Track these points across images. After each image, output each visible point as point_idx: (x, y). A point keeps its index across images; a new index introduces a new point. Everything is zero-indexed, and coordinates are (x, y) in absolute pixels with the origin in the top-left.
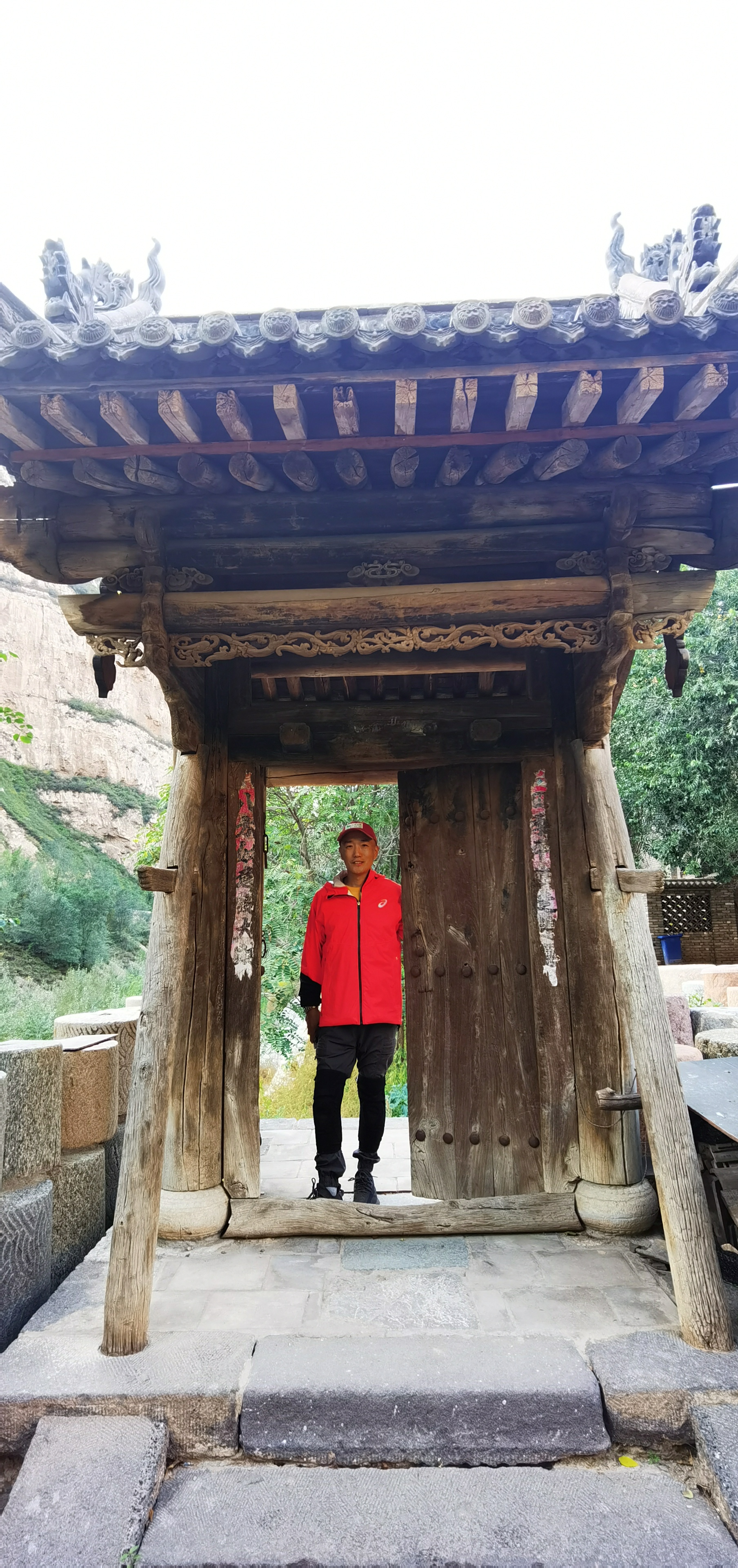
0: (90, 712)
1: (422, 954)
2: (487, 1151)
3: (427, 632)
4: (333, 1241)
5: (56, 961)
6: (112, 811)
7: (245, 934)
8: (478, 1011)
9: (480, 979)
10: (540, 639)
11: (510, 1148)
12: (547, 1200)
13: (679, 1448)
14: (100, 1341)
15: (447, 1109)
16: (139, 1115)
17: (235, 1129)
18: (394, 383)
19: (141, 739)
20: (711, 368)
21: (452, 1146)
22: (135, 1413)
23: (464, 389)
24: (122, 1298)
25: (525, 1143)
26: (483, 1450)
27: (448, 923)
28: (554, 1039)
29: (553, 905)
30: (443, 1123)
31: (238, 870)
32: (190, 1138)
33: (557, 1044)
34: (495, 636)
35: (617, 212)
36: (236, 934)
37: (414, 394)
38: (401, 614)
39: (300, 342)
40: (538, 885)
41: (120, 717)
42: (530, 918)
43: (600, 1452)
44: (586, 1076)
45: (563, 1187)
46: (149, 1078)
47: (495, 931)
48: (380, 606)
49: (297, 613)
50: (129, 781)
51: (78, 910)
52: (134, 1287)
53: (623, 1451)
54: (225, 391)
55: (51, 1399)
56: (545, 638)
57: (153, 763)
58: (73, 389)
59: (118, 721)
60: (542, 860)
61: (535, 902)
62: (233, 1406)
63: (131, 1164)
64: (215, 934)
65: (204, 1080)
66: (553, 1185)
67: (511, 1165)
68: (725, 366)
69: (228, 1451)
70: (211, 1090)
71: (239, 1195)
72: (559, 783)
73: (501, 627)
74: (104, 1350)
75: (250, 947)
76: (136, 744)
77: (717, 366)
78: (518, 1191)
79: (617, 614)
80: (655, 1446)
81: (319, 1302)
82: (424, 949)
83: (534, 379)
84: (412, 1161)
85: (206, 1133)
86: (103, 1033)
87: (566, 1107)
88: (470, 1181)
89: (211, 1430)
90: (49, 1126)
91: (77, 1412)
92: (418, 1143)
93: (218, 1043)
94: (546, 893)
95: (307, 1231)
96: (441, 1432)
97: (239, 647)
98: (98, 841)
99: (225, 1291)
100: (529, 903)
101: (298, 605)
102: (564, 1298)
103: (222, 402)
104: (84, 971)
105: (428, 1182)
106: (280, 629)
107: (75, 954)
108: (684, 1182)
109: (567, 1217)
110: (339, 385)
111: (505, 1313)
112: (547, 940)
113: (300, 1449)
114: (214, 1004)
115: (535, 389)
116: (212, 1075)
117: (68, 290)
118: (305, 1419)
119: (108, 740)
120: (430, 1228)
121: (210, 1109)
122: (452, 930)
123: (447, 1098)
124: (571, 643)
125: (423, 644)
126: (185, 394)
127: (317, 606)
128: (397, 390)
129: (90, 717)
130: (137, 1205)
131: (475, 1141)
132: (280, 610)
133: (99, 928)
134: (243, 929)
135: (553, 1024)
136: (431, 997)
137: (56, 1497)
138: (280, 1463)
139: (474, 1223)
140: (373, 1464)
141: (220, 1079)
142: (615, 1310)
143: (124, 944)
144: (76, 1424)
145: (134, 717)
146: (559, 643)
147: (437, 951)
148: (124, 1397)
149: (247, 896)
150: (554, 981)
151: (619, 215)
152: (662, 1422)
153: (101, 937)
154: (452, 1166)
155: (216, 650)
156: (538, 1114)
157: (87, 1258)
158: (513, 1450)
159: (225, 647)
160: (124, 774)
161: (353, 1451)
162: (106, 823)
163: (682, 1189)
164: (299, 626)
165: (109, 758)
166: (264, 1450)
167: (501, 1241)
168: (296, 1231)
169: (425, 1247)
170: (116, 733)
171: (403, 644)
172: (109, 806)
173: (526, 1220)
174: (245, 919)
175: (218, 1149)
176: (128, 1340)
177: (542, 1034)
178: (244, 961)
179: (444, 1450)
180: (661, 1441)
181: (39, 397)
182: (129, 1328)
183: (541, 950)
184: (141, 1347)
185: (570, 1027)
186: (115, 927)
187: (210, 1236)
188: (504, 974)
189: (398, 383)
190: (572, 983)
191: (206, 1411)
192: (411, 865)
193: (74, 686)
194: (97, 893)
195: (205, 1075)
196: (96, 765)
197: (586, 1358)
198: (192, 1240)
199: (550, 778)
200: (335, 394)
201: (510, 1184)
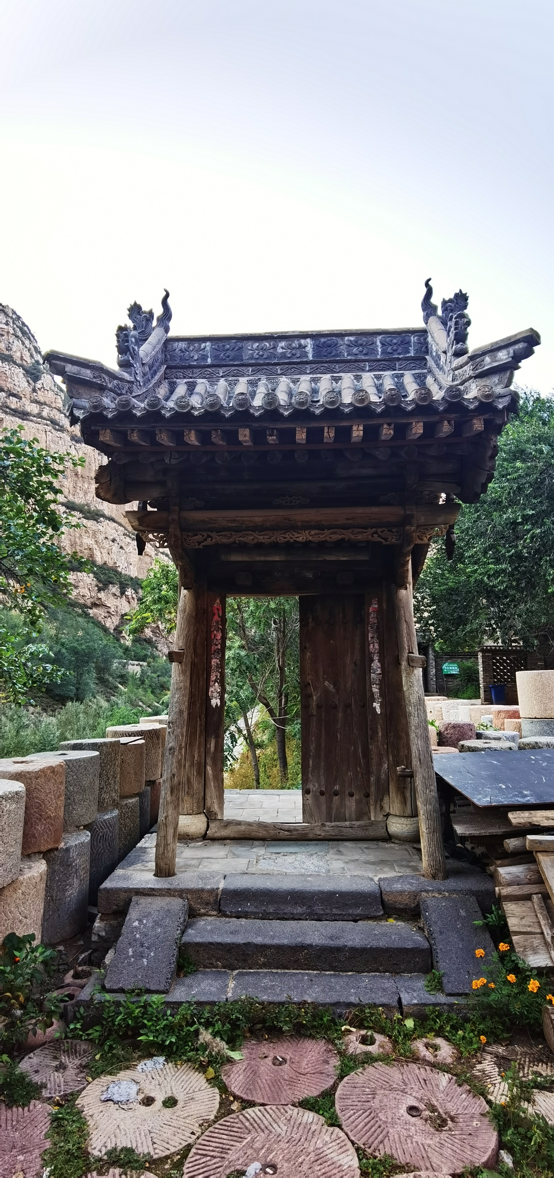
0: (81, 511)
1: (310, 696)
2: (342, 800)
3: (313, 532)
4: (261, 842)
5: (57, 695)
6: (97, 586)
7: (216, 684)
8: (339, 727)
9: (340, 710)
10: (370, 537)
11: (354, 798)
12: (372, 824)
13: (414, 916)
14: (154, 873)
15: (322, 777)
16: (169, 771)
17: (212, 784)
18: (295, 428)
19: (119, 532)
20: (446, 423)
21: (324, 797)
22: (174, 896)
23: (328, 432)
24: (163, 853)
25: (362, 796)
26: (327, 914)
27: (324, 680)
28: (378, 741)
29: (379, 671)
30: (319, 785)
31: (213, 650)
32: (188, 788)
33: (379, 744)
34: (347, 535)
35: (428, 278)
36: (211, 683)
37: (305, 434)
38: (299, 524)
39: (251, 411)
40: (372, 661)
41: (103, 516)
42: (367, 678)
43: (379, 916)
44: (394, 760)
45: (380, 818)
46: (173, 754)
47: (349, 685)
48: (289, 520)
49: (247, 523)
50: (110, 564)
51: (73, 659)
52: (169, 849)
53: (389, 917)
54: (216, 430)
55: (137, 889)
56: (373, 537)
57: (127, 550)
58: (144, 427)
59: (102, 519)
60: (374, 647)
61: (370, 670)
62: (217, 894)
63: (166, 794)
64: (201, 683)
65: (196, 759)
66: (375, 816)
67: (354, 807)
68: (453, 422)
69: (215, 913)
70: (199, 764)
71: (213, 818)
72: (384, 606)
73: (350, 530)
74: (155, 875)
75: (219, 690)
76: (115, 536)
77: (449, 422)
78: (357, 820)
79: (408, 527)
80: (403, 915)
81: (255, 863)
82: (311, 693)
83: (361, 428)
84: (303, 805)
85: (196, 785)
86: (135, 736)
87: (383, 776)
88: (333, 815)
89: (207, 904)
90: (115, 782)
91: (149, 895)
92: (306, 795)
93: (203, 740)
94: (376, 664)
95: (248, 836)
96: (309, 907)
97: (217, 538)
98: (87, 607)
99: (208, 858)
100: (367, 669)
101: (248, 518)
102: (373, 863)
103: (214, 436)
104: (77, 704)
105: (311, 816)
106: (237, 530)
107: (71, 691)
108: (429, 807)
109: (382, 832)
110: (269, 429)
111: (343, 868)
112: (375, 689)
113: (247, 912)
114: (200, 720)
115: (362, 432)
116: (199, 756)
117: (129, 350)
118: (249, 901)
119: (94, 533)
120: (311, 836)
121: (199, 773)
122: (326, 683)
123: (322, 772)
124: (386, 540)
125: (310, 538)
126: (196, 430)
127: (257, 519)
128: (297, 432)
129: (81, 515)
130: (169, 812)
131: (336, 794)
132: (238, 521)
133: (89, 672)
134: (215, 681)
135: (378, 733)
136: (315, 719)
137: (145, 922)
138: (238, 917)
139: (333, 834)
140: (278, 919)
141: (204, 758)
142: (396, 868)
143: (107, 683)
144: (149, 899)
145: (114, 516)
146: (380, 539)
147: (319, 695)
148: (169, 889)
149: (217, 664)
150: (379, 711)
151: (429, 280)
152: (407, 904)
153: (90, 680)
154: (324, 808)
155: (206, 540)
156: (369, 780)
157: (137, 846)
158: (340, 915)
159: (210, 539)
160: (106, 558)
161: (270, 913)
162: (93, 594)
163: (428, 810)
164: (248, 529)
165: (95, 546)
166: (231, 912)
167: (347, 844)
168: (243, 836)
169: (308, 845)
170: (100, 527)
171: (301, 538)
172: (95, 582)
173: (360, 833)
174: (217, 676)
175: (202, 794)
176: (167, 871)
177: (371, 738)
178: (216, 698)
179: (309, 914)
180: (406, 912)
181: (127, 431)
182: (167, 866)
183: (372, 694)
184: (174, 874)
185: (386, 735)
186: (100, 671)
187: (198, 838)
188: (353, 707)
189: (297, 429)
190: (388, 712)
191: (205, 896)
192: (305, 648)
193: (69, 492)
194: (88, 646)
195: (196, 756)
196: (86, 551)
197: (377, 883)
198: (189, 839)
199: (380, 603)
200: (268, 433)
201: (354, 816)
